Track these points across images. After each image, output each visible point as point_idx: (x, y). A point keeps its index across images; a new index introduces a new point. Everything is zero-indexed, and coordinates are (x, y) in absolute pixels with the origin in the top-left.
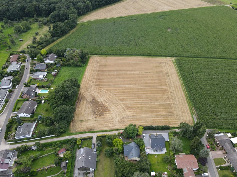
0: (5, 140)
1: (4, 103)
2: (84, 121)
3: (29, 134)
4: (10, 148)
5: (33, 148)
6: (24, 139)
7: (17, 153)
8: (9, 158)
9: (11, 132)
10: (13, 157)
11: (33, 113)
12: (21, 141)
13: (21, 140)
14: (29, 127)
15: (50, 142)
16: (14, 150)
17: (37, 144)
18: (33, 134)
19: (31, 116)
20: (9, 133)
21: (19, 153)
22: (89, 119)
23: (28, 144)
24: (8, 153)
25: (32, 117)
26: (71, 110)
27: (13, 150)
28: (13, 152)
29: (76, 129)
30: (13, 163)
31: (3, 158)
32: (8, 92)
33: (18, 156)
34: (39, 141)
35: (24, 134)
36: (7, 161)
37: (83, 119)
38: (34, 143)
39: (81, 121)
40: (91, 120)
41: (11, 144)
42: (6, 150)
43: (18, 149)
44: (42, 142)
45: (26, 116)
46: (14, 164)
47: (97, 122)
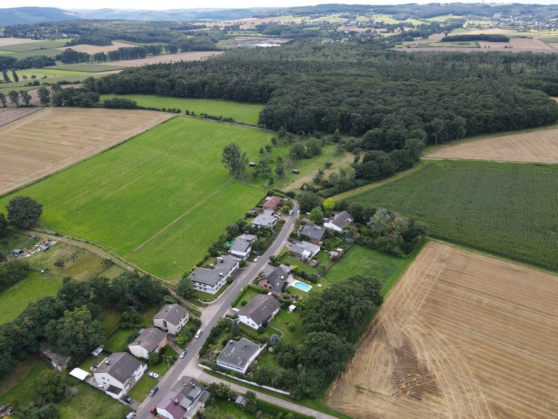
0: (198, 357)
1: (225, 282)
2: (365, 392)
3: (243, 365)
4: (201, 379)
5: (239, 400)
6: (229, 372)
7: (208, 395)
8: (191, 398)
9: (214, 346)
10: (200, 400)
11: (265, 325)
12: (224, 374)
13: (223, 370)
14: (248, 350)
15: (275, 405)
16: (205, 386)
17: (249, 396)
18: (248, 370)
19: (259, 328)
20: (211, 345)
21: (212, 396)
22: (380, 391)
23: (234, 387)
24: (194, 387)
25: (260, 331)
26: (343, 350)
27: (203, 386)
28: (202, 390)
29: (340, 403)
30: (194, 413)
31: (182, 392)
32: (238, 264)
33: (207, 404)
34: (254, 392)
35: (233, 360)
36: (185, 402)
37: (364, 386)
38: (244, 390)
39: (359, 389)
40: (385, 398)
41: (205, 370)
42: (193, 380)
43: (212, 388)
44: (260, 396)
45: (250, 325)
46: (194, 417)
47: (396, 408)
